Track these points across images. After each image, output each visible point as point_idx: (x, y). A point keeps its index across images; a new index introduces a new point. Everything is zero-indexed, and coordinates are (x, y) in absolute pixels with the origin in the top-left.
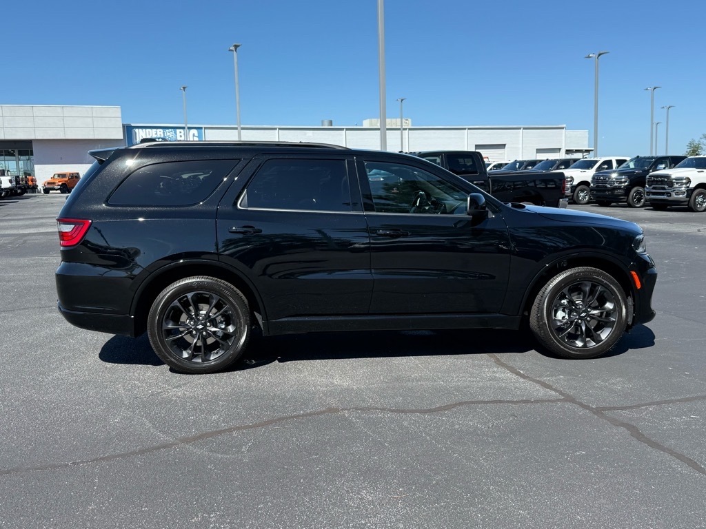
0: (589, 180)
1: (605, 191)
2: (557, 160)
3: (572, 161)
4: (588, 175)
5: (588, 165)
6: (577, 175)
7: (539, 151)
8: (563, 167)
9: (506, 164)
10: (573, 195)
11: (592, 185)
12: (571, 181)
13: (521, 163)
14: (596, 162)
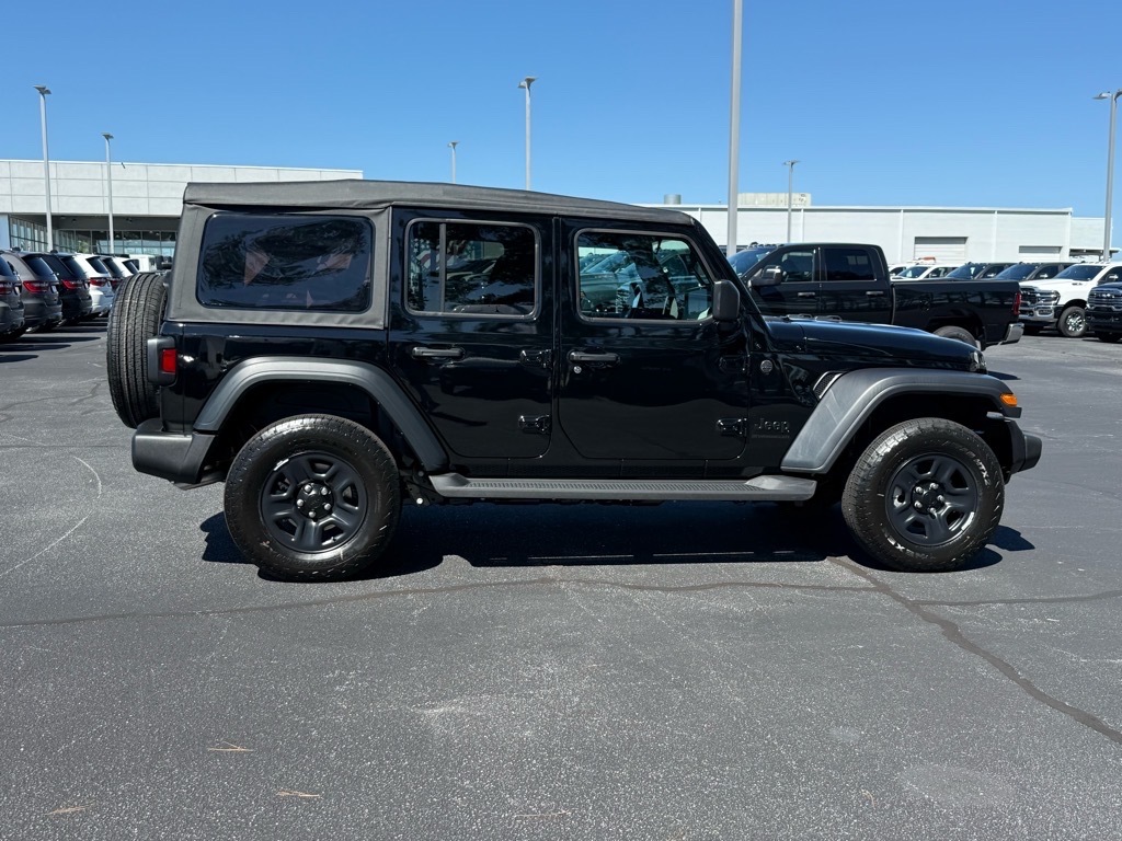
0: (1085, 298)
1: (1109, 317)
2: (1037, 264)
3: (1061, 267)
4: (1083, 290)
5: (1087, 273)
6: (1069, 290)
7: (1023, 249)
8: (1046, 276)
9: (954, 268)
10: (1058, 322)
11: (1088, 305)
12: (1055, 299)
13: (979, 267)
14: (1100, 269)
